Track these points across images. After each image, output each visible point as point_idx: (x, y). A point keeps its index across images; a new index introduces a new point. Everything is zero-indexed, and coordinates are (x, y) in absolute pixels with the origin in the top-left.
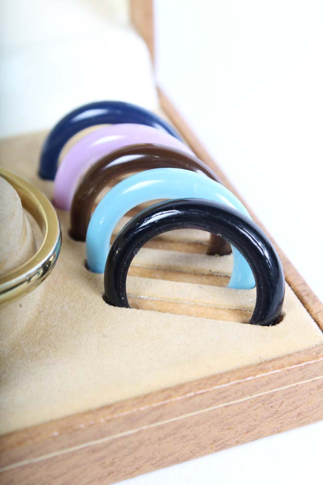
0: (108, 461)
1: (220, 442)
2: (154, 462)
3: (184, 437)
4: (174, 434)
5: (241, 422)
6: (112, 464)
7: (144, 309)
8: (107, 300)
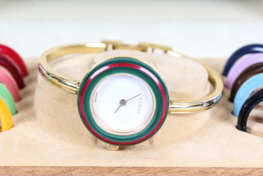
7: (254, 134)
8: (237, 127)
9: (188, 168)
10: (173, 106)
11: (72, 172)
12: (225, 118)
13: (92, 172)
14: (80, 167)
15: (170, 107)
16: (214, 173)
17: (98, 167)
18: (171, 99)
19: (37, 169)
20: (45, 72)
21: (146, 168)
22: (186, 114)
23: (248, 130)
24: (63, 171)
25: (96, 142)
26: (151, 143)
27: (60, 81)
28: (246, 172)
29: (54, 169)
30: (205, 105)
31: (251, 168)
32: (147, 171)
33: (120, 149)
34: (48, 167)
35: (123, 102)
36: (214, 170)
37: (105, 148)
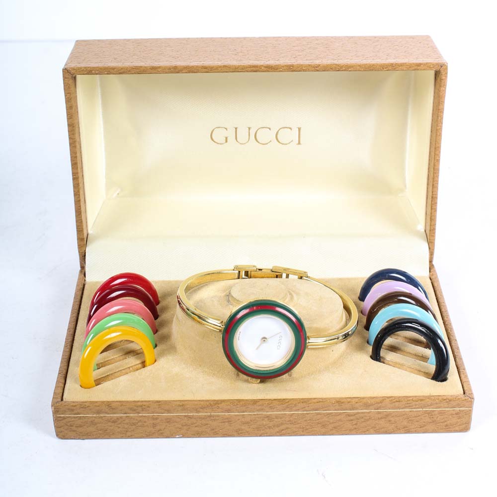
0: (354, 422)
1: (407, 429)
2: (375, 429)
3: (390, 421)
4: (386, 418)
5: (417, 421)
6: (356, 424)
7: (387, 364)
8: (371, 357)
9: (325, 399)
10: (310, 341)
11: (219, 405)
12: (360, 348)
13: (237, 404)
14: (225, 400)
15: (307, 342)
16: (349, 402)
17: (243, 400)
18: (308, 334)
19: (186, 402)
20: (185, 307)
21: (287, 399)
22: (323, 348)
23: (382, 360)
24: (211, 404)
25: (238, 375)
26: (290, 376)
27: (200, 317)
28: (378, 400)
29: (202, 403)
30: (341, 338)
31: (383, 397)
32: (288, 402)
33: (261, 382)
34: (196, 401)
35: (264, 339)
36: (349, 400)
37: (247, 381)
